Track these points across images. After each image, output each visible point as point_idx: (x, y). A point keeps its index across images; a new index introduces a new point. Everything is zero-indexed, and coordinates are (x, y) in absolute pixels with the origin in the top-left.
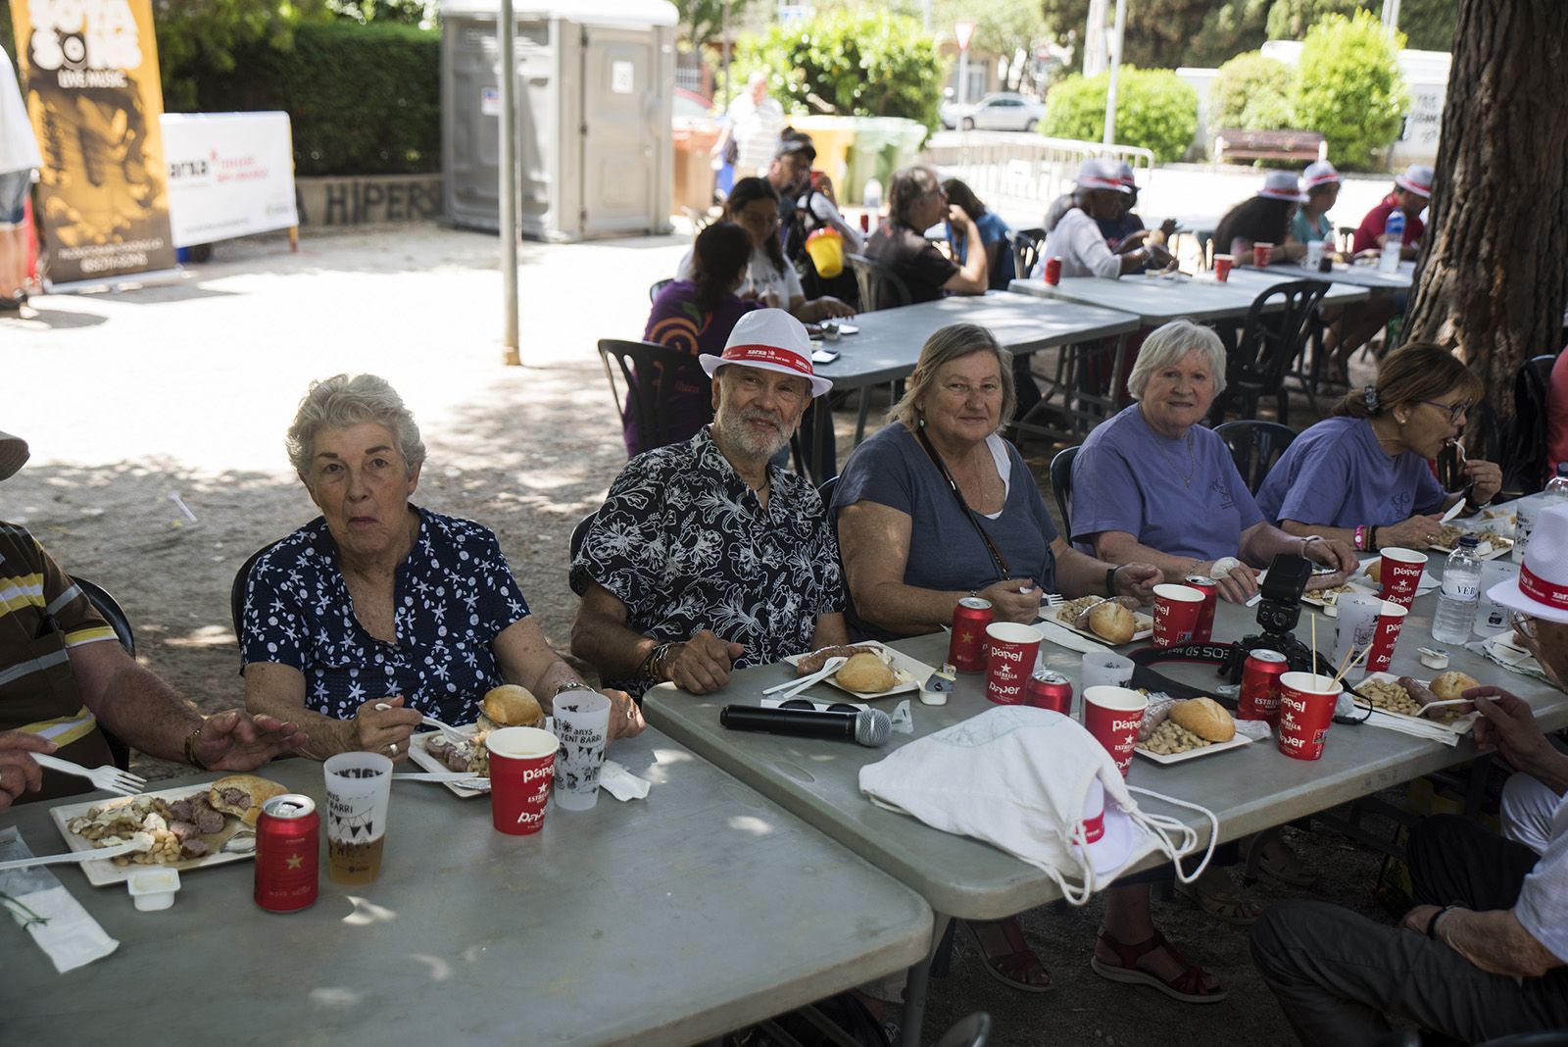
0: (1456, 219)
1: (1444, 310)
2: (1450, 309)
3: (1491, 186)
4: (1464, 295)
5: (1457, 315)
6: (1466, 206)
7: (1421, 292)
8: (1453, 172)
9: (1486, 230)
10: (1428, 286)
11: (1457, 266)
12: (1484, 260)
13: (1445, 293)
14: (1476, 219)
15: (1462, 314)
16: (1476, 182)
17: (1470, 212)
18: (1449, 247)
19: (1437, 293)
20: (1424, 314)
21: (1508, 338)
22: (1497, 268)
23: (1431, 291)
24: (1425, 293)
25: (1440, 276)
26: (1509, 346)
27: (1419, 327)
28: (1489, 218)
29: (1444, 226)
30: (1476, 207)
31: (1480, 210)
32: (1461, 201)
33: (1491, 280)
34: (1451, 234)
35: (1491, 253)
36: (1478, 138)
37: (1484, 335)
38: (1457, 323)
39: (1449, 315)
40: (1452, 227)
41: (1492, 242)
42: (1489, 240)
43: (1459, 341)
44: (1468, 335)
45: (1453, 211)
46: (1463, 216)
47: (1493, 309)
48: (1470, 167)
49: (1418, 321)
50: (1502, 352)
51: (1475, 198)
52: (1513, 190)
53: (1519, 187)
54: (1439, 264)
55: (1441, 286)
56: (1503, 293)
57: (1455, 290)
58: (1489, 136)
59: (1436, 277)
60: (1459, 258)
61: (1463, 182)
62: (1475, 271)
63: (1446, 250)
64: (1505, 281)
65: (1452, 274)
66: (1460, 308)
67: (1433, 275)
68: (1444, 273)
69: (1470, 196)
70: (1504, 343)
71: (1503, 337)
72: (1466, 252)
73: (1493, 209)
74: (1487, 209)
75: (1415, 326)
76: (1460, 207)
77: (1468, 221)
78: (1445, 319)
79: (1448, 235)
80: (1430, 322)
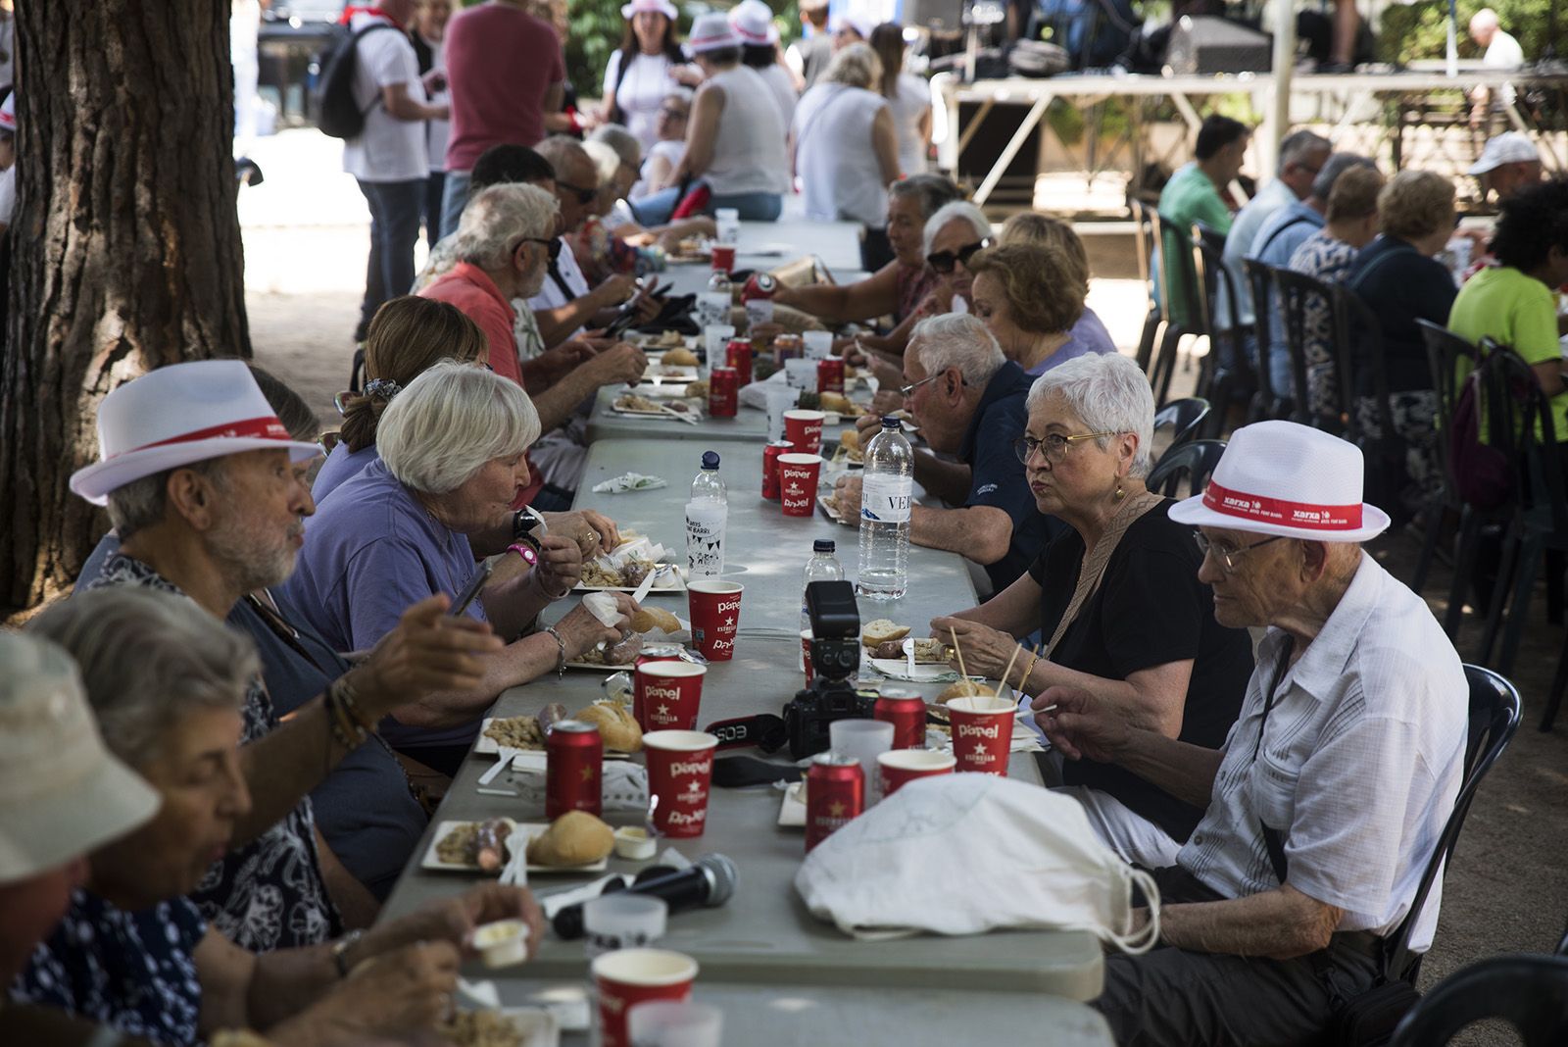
0: (87, 155)
1: (98, 296)
2: (108, 296)
3: (132, 101)
4: (126, 270)
5: (121, 302)
6: (100, 135)
7: (50, 273)
8: (66, 83)
9: (139, 169)
10: (61, 262)
11: (105, 228)
12: (147, 216)
13: (94, 269)
14: (122, 153)
15: (128, 300)
16: (110, 98)
17: (109, 143)
18: (84, 199)
19: (80, 271)
20: (64, 307)
21: (198, 327)
22: (167, 226)
23: (67, 269)
24: (59, 273)
25: (78, 245)
26: (202, 338)
27: (58, 328)
28: (140, 150)
29: (70, 168)
30: (118, 136)
31: (126, 139)
32: (91, 127)
33: (162, 243)
34: (85, 179)
35: (153, 203)
36: (98, 31)
37: (166, 330)
38: (123, 314)
39: (108, 304)
40: (83, 169)
41: (151, 186)
42: (147, 184)
43: (133, 342)
44: (144, 331)
45: (79, 144)
46: (98, 151)
47: (172, 286)
48: (96, 75)
49: (54, 319)
50: (195, 350)
51: (112, 122)
52: (168, 108)
53: (175, 103)
54: (72, 226)
55: (84, 260)
56: (182, 261)
57: (110, 263)
58: (112, 26)
59: (71, 247)
60: (105, 214)
61: (88, 99)
62: (135, 233)
63: (80, 205)
64: (180, 244)
65: (97, 240)
66: (124, 290)
67: (65, 245)
68: (83, 240)
69: (105, 118)
70: (195, 336)
71: (192, 327)
72: (115, 206)
73: (143, 138)
74: (135, 137)
75: (51, 328)
76: (90, 136)
77: (109, 157)
78: (102, 313)
79: (80, 181)
80: (78, 318)
